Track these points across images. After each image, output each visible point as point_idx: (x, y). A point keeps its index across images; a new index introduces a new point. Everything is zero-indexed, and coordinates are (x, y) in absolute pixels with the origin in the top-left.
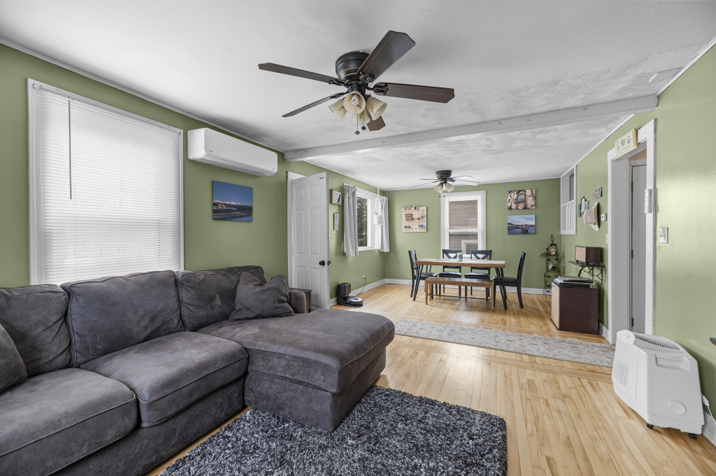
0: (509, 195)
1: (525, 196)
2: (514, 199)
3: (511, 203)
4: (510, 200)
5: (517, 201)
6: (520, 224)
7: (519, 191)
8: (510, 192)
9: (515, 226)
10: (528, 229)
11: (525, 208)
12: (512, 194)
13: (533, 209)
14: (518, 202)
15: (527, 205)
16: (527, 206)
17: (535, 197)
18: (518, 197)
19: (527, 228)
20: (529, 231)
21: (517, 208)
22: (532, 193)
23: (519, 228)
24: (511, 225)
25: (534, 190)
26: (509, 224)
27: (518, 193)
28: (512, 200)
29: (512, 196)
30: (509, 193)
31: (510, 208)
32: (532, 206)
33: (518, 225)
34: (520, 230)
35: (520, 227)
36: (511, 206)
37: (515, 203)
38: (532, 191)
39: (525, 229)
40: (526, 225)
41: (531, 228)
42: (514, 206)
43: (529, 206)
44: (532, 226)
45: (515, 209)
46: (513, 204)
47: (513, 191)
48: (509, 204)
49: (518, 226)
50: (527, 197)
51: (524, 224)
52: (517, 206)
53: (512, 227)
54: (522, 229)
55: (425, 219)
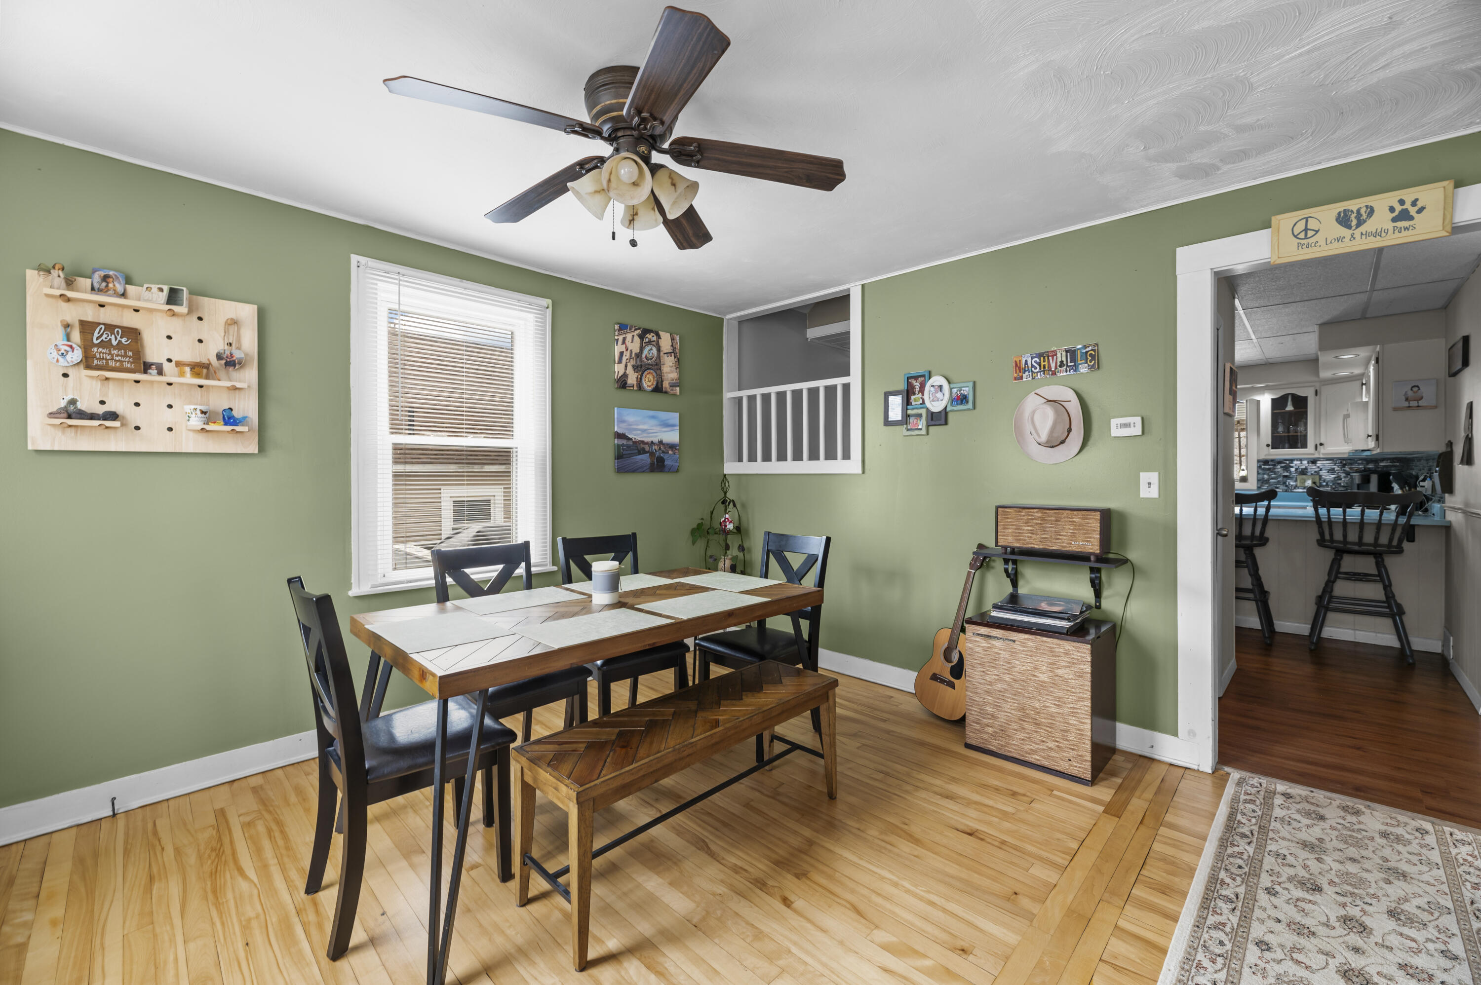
0: (621, 338)
1: (659, 350)
2: (633, 355)
3: (626, 366)
4: (622, 354)
5: (639, 363)
6: (646, 440)
7: (645, 332)
8: (623, 328)
9: (635, 443)
10: (665, 456)
11: (658, 389)
12: (629, 337)
13: (675, 395)
14: (641, 366)
15: (662, 381)
16: (662, 385)
17: (678, 359)
18: (642, 349)
19: (663, 452)
20: (666, 463)
21: (640, 387)
22: (672, 346)
23: (642, 452)
24: (625, 442)
25: (677, 338)
26: (620, 436)
27: (642, 337)
28: (628, 357)
29: (627, 342)
30: (620, 329)
31: (622, 383)
32: (673, 386)
33: (643, 442)
34: (645, 458)
35: (647, 448)
36: (625, 375)
37: (635, 368)
38: (673, 339)
39: (657, 454)
40: (661, 442)
41: (670, 452)
42: (632, 379)
43: (666, 385)
44: (672, 446)
45: (635, 388)
46: (630, 370)
47: (631, 329)
48: (619, 369)
49: (642, 446)
50: (662, 354)
51: (656, 440)
52: (641, 379)
53: (628, 447)
54: (652, 454)
55: (249, 376)
